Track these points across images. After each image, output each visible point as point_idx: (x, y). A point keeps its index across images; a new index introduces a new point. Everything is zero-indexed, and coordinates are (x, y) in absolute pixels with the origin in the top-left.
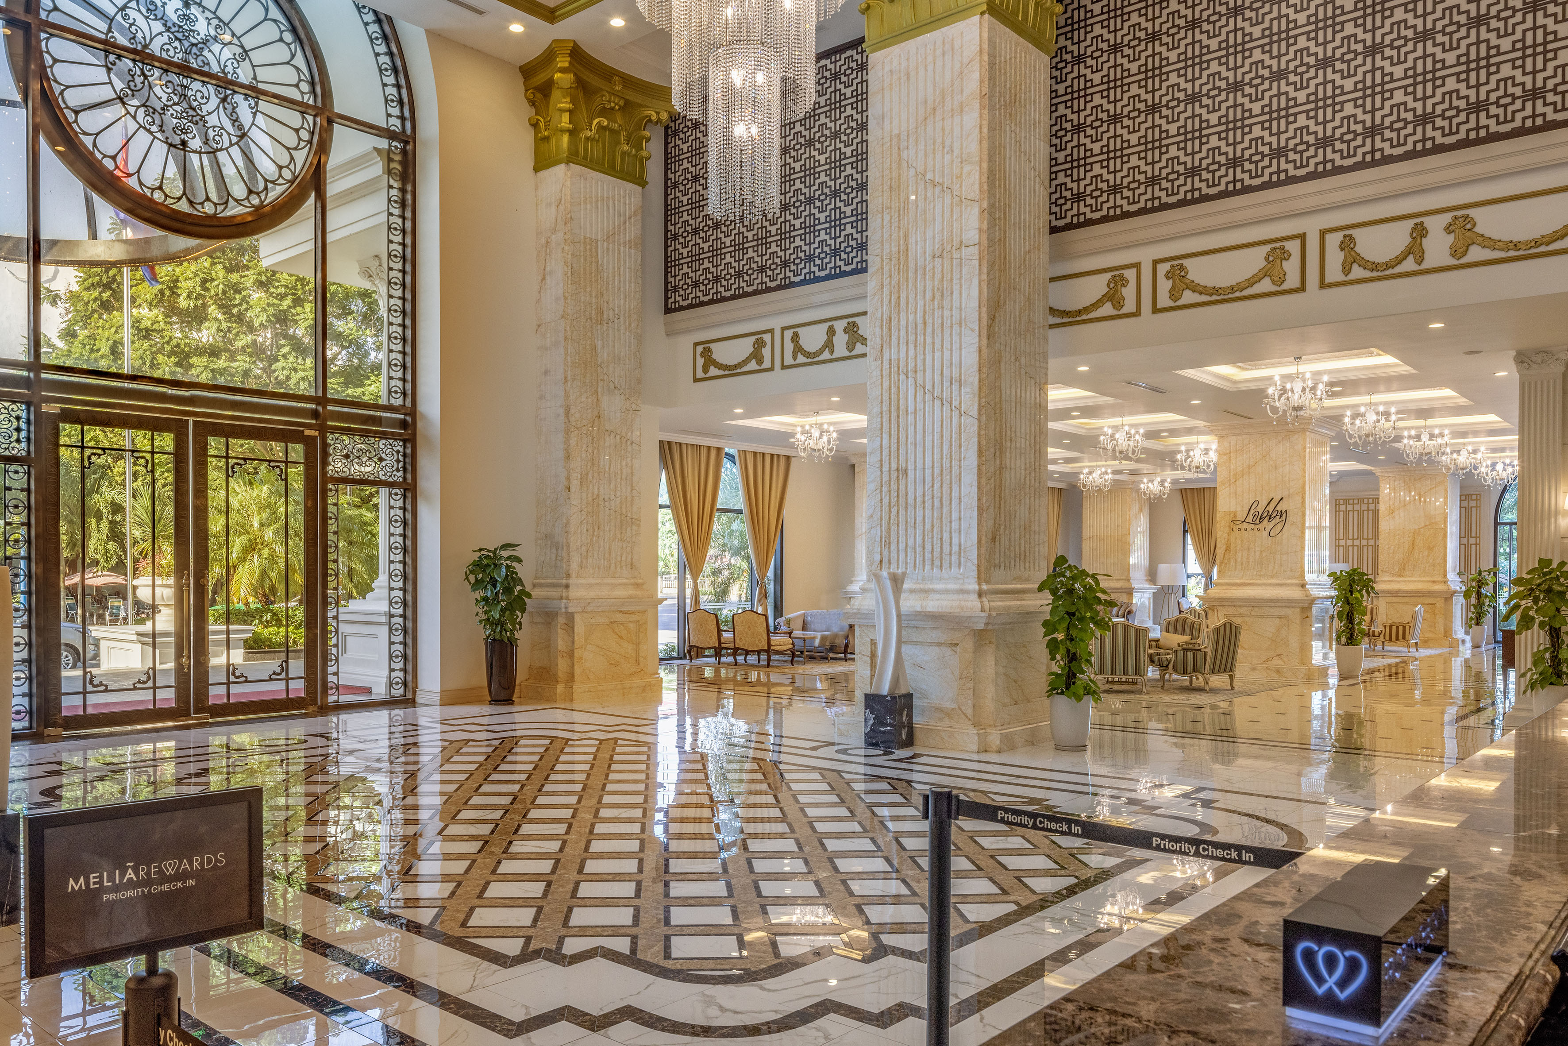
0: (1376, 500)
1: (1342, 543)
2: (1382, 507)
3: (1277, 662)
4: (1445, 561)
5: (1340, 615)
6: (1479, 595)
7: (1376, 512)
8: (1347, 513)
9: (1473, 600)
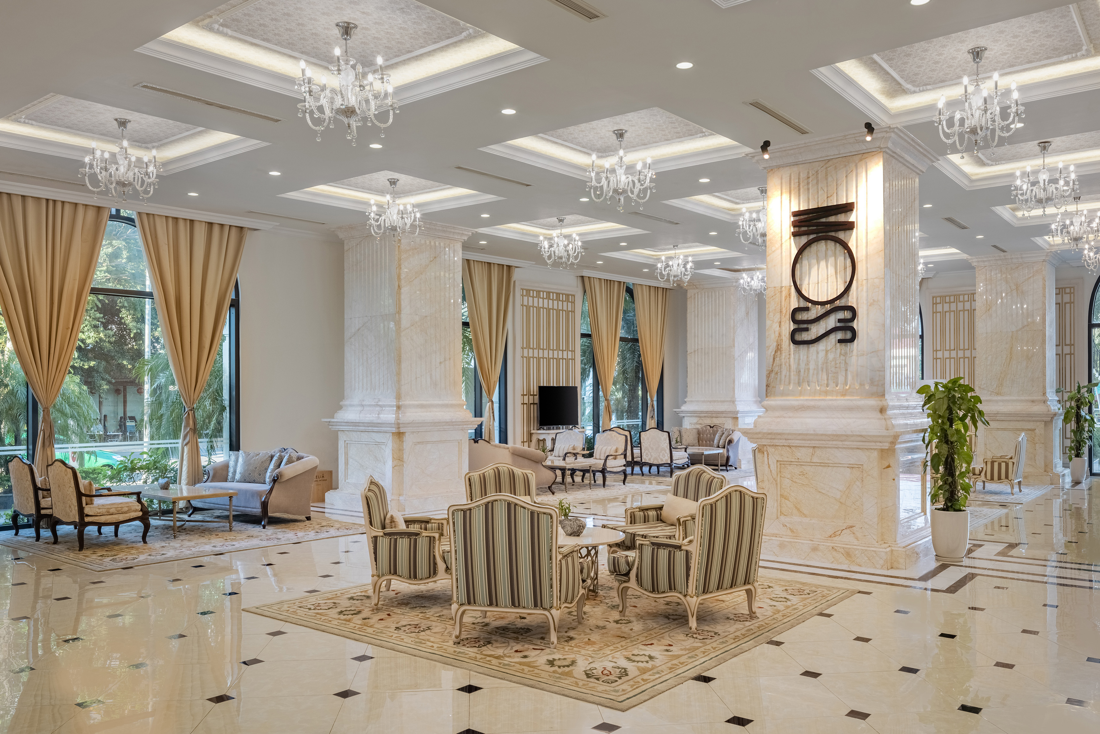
0: (973, 295)
1: (940, 354)
2: (979, 304)
3: (846, 538)
4: (1044, 375)
5: (935, 460)
6: (1078, 416)
7: (972, 312)
8: (943, 313)
9: (1073, 425)
